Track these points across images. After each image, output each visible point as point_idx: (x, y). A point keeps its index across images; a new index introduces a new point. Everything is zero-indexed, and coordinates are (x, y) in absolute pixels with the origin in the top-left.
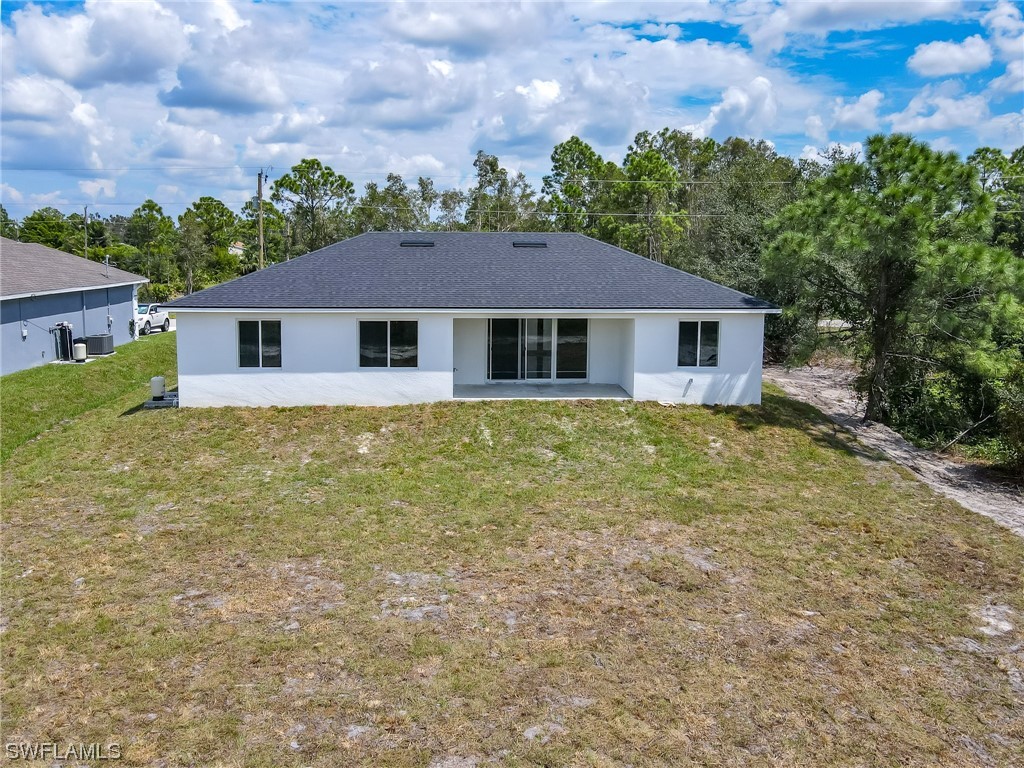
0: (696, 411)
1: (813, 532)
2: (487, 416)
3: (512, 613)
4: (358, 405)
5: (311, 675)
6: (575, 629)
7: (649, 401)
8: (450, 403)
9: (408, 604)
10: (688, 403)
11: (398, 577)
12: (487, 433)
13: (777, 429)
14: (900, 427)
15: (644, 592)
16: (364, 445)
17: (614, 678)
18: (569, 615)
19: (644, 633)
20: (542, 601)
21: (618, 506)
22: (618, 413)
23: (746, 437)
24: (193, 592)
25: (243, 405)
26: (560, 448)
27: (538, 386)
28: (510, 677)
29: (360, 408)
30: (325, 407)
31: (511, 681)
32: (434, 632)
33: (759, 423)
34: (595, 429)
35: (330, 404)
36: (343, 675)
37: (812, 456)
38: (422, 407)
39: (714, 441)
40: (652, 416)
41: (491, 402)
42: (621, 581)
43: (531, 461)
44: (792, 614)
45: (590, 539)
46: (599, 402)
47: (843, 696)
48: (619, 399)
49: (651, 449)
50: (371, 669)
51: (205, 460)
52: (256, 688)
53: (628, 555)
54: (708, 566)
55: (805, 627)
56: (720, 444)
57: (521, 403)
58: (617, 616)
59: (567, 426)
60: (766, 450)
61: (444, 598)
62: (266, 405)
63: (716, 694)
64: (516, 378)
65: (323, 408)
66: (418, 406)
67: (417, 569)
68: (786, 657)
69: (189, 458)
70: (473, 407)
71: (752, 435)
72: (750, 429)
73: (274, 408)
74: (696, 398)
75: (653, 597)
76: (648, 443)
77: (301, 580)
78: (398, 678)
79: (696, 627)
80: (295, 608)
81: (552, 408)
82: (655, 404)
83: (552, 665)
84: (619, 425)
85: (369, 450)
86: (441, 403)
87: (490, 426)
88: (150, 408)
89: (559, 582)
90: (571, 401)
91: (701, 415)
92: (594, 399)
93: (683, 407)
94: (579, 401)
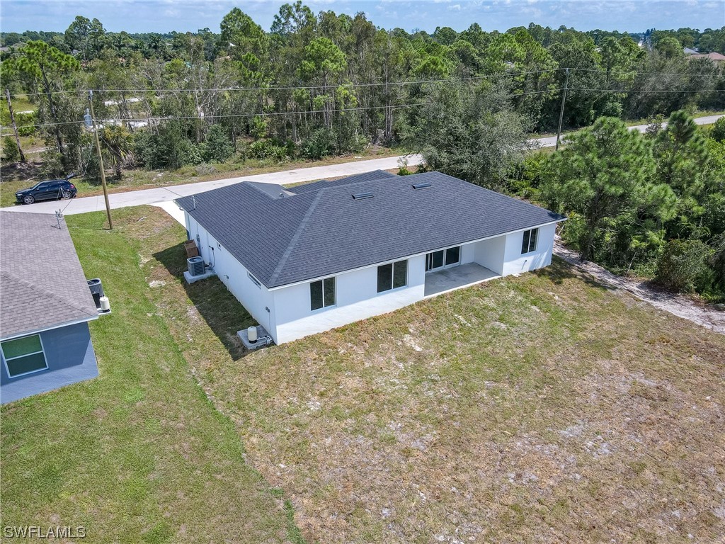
0: (530, 276)
2: (450, 306)
4: (379, 315)
7: (507, 276)
8: (424, 301)
10: (523, 272)
11: (566, 432)
12: (461, 318)
13: (568, 280)
15: (654, 407)
16: (414, 344)
22: (502, 287)
23: (562, 289)
24: (512, 475)
25: (315, 333)
27: (441, 273)
30: (361, 321)
32: (625, 457)
33: (560, 277)
34: (504, 302)
35: (364, 318)
38: (412, 307)
39: (554, 295)
40: (518, 286)
46: (490, 282)
48: (496, 277)
49: (535, 308)
51: (350, 382)
54: (651, 383)
56: (557, 297)
57: (458, 292)
59: (490, 303)
60: (576, 296)
61: (600, 437)
62: (328, 329)
66: (409, 307)
69: (338, 384)
70: (436, 301)
72: (560, 283)
73: (335, 330)
76: (531, 305)
80: (563, 467)
81: (473, 292)
82: (512, 277)
84: (510, 296)
86: (419, 302)
87: (458, 313)
88: (255, 350)
90: (478, 285)
91: (534, 279)
92: (486, 280)
93: (524, 274)
94: (482, 284)
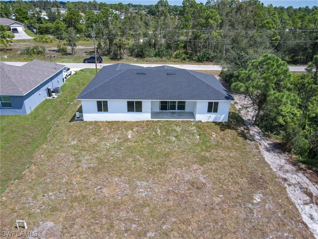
0: (211, 124)
1: (229, 169)
2: (159, 125)
3: (162, 195)
4: (127, 121)
5: (125, 212)
6: (174, 200)
7: (199, 121)
8: (150, 121)
9: (142, 192)
10: (209, 121)
11: (139, 183)
12: (159, 131)
13: (230, 130)
14: (261, 128)
15: (189, 189)
16: (130, 135)
17: (180, 214)
18: (174, 196)
19: (188, 201)
20: (169, 191)
21: (188, 159)
22: (191, 124)
23: (222, 133)
24: (99, 187)
25: (99, 120)
26: (176, 137)
27: (172, 113)
28: (161, 213)
29: (128, 122)
30: (119, 121)
31: (161, 214)
32: (147, 200)
33: (226, 128)
34: (185, 131)
35: (120, 120)
36: (130, 212)
37: (236, 140)
38: (143, 122)
39: (214, 134)
40: (200, 125)
41: (160, 120)
42: (185, 185)
43: (169, 141)
44: (218, 197)
45: (180, 171)
46: (187, 121)
47: (221, 219)
48: (192, 120)
49: (198, 137)
50: (135, 210)
51: (93, 140)
52: (115, 215)
53: (188, 177)
54: (204, 181)
55: (220, 200)
56: (215, 135)
57: (167, 121)
58: (183, 196)
59: (178, 129)
60: (226, 138)
61: (149, 190)
62: (105, 121)
63: (198, 218)
64: (167, 110)
65: (119, 122)
66: (142, 121)
67: (143, 180)
68: (213, 209)
69: (89, 139)
70: (156, 122)
71: (223, 132)
72: (223, 130)
73: (107, 122)
74: (211, 120)
75: (191, 191)
76: (198, 135)
77: (120, 184)
78: (141, 213)
79: (198, 200)
80: (119, 193)
81: (175, 123)
82: (201, 121)
83: (169, 210)
84: (191, 129)
85: (131, 137)
86: (148, 121)
87: (160, 129)
88: (77, 120)
89: (172, 185)
90: (180, 121)
91: (212, 125)
92: (186, 120)
93: (208, 122)
94: (182, 121)
